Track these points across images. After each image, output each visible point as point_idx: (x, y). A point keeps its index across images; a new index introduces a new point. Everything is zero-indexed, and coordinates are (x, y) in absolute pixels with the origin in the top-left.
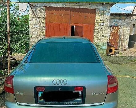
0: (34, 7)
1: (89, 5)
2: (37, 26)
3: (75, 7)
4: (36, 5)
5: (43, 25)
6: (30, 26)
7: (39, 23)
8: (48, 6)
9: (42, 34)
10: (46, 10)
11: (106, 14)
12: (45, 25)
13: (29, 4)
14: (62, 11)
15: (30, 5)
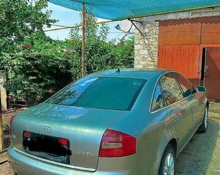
0: (141, 22)
2: (146, 52)
5: (154, 49)
6: (136, 52)
7: (147, 46)
8: (162, 20)
9: (152, 63)
10: (159, 26)
12: (156, 50)
13: (129, 20)
14: (185, 24)
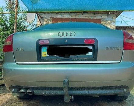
0: (41, 18)
1: (95, 16)
3: (81, 18)
4: (43, 16)
8: (54, 17)
10: (53, 21)
11: (112, 23)
13: (37, 13)
15: (38, 15)
